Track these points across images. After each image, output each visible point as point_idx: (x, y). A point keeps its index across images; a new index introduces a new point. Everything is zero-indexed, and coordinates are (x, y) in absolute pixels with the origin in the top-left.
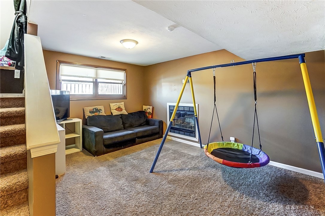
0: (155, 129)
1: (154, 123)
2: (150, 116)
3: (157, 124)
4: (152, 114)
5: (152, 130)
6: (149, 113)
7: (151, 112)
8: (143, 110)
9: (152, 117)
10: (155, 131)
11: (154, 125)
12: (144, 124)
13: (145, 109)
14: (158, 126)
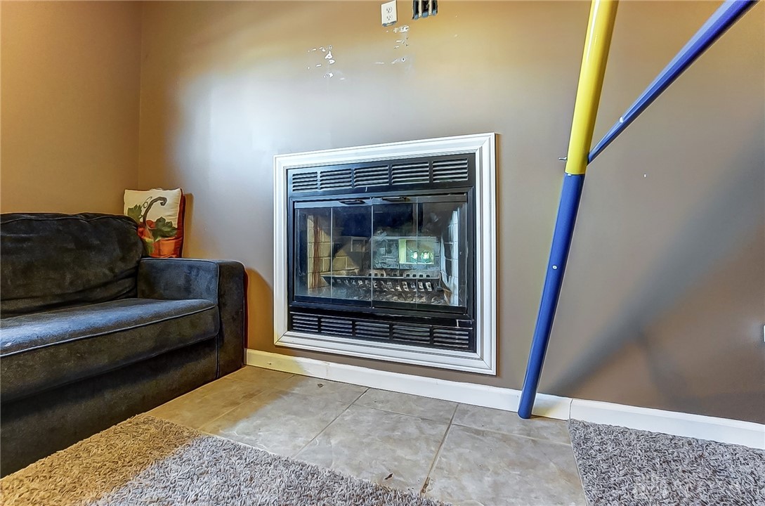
0: (191, 316)
1: (188, 280)
2: (168, 246)
3: (206, 282)
4: (180, 233)
5: (163, 323)
6: (159, 229)
7: (169, 224)
8: (126, 213)
9: (179, 251)
10: (190, 333)
11: (187, 292)
12: (114, 290)
13: (138, 208)
14: (211, 300)
